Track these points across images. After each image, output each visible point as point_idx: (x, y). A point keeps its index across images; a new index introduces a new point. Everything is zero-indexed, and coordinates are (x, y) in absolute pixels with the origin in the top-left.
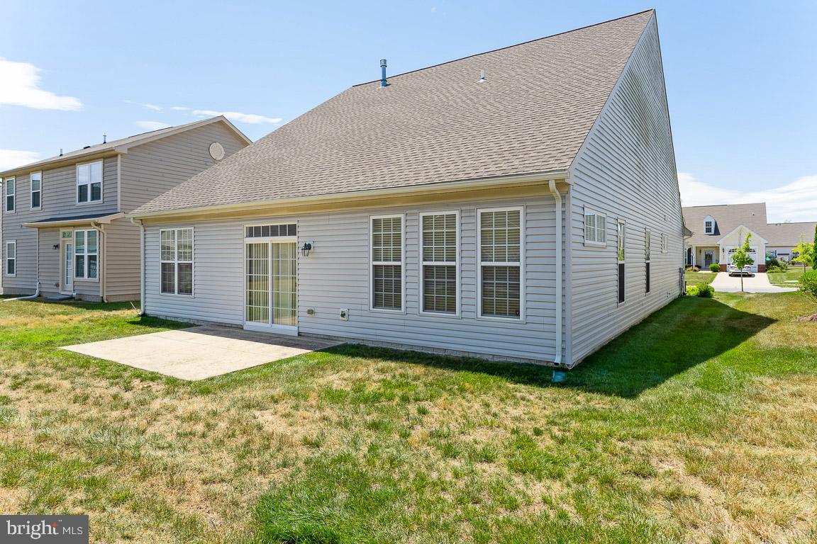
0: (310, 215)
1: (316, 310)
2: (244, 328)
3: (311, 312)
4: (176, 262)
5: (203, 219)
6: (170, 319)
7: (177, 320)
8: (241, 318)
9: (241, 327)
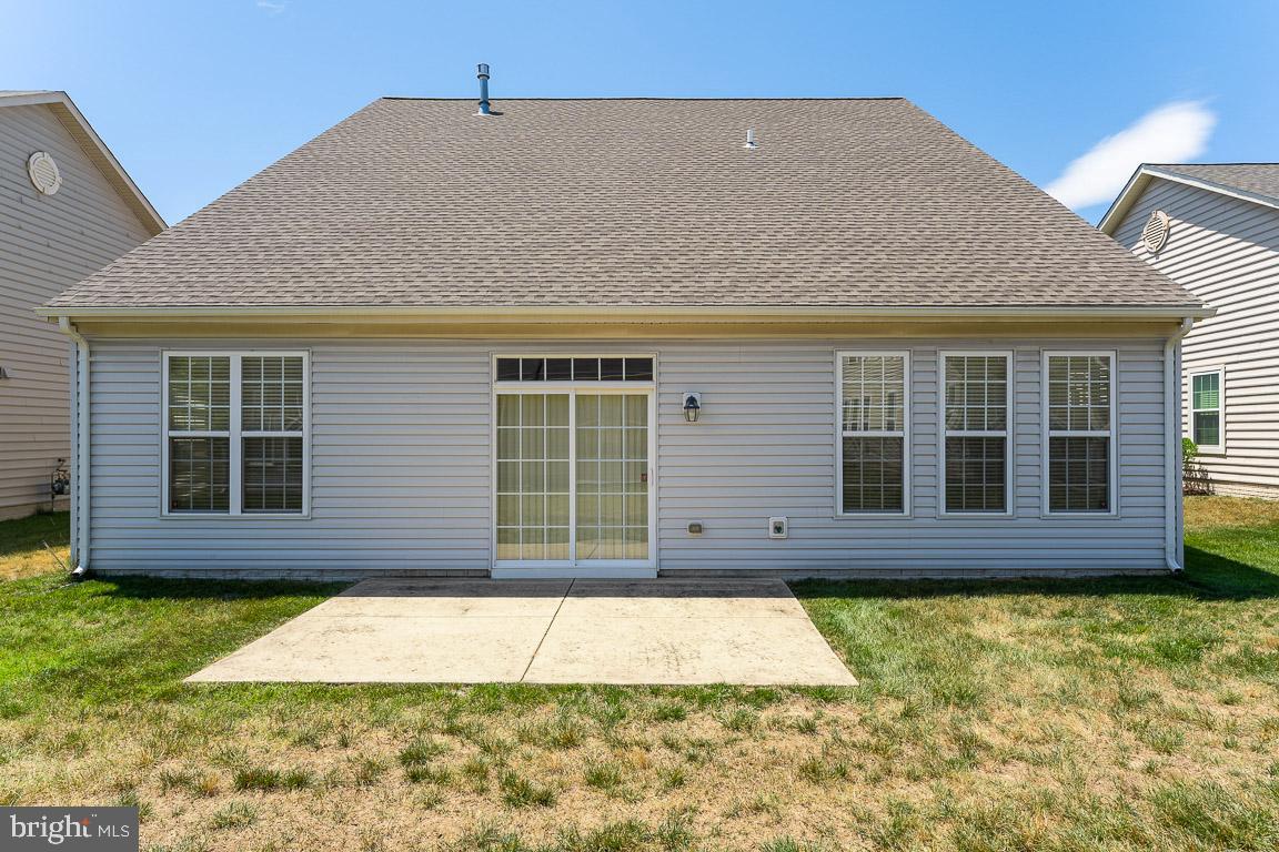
0: (691, 343)
1: (706, 524)
2: (494, 575)
3: (696, 529)
4: (235, 434)
5: (346, 335)
6: (202, 576)
7: (235, 577)
8: (485, 554)
9: (486, 575)
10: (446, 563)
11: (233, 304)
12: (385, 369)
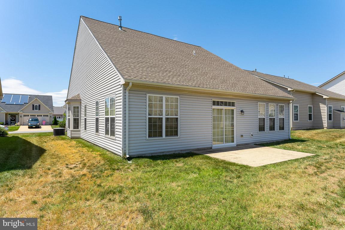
0: (241, 99)
1: (243, 135)
2: (213, 148)
3: (242, 136)
4: (164, 117)
5: (187, 93)
6: (156, 155)
7: (163, 154)
8: (211, 144)
9: (211, 148)
10: (206, 146)
11: (168, 83)
12: (188, 101)
